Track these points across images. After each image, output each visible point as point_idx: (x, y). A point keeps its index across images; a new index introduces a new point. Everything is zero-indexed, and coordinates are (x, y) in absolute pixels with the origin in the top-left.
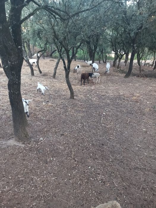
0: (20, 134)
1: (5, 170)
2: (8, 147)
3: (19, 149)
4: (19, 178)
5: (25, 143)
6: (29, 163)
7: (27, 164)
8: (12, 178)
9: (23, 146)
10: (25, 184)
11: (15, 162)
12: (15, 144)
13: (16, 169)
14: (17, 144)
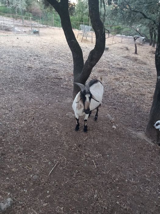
0: (154, 131)
1: (133, 161)
2: (138, 139)
3: (148, 146)
4: (145, 176)
5: (155, 142)
6: (157, 166)
7: (155, 166)
8: (138, 174)
9: (153, 144)
10: (151, 187)
11: (143, 158)
12: (144, 138)
13: (143, 166)
14: (147, 140)
